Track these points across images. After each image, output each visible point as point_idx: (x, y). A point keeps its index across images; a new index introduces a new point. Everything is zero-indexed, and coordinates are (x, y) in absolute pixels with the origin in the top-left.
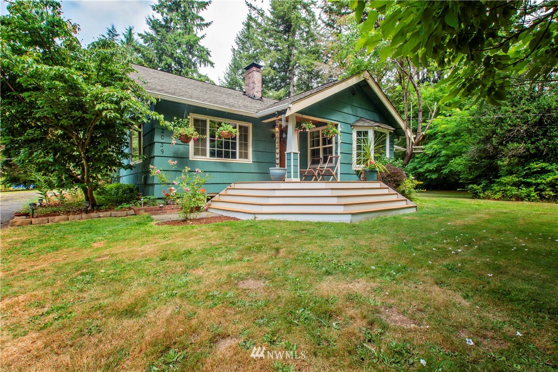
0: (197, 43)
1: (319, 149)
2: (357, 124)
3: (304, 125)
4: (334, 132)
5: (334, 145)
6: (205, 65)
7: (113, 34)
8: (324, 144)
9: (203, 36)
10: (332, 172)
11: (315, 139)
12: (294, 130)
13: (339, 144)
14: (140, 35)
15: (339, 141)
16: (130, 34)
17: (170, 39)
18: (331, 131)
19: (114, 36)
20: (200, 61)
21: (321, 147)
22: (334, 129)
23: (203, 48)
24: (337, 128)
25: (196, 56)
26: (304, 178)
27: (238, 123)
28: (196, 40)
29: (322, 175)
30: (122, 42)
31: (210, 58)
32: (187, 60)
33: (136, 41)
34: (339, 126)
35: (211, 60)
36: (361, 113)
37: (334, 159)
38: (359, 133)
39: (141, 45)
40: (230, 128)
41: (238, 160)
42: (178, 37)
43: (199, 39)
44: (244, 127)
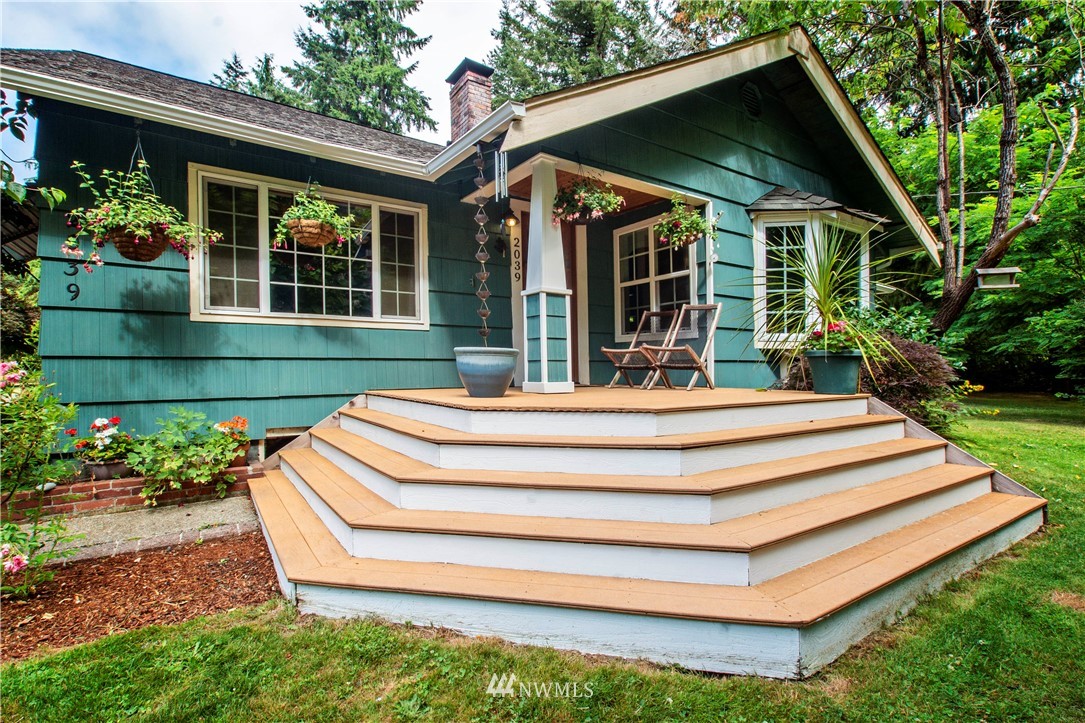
0: (401, 81)
1: (648, 284)
2: (767, 205)
3: (583, 194)
4: (695, 228)
5: (693, 271)
6: (419, 128)
7: (236, 72)
8: (663, 268)
9: (413, 68)
10: (696, 357)
11: (634, 256)
12: (550, 216)
13: (710, 267)
14: (285, 70)
15: (711, 257)
16: (267, 68)
17: (343, 74)
18: (684, 224)
19: (237, 76)
20: (408, 119)
21: (653, 279)
22: (696, 217)
23: (412, 91)
24: (702, 213)
25: (399, 108)
26: (618, 375)
27: (377, 205)
28: (397, 74)
29: (661, 367)
30: (251, 84)
31: (428, 113)
32: (379, 116)
33: (279, 83)
34: (710, 209)
35: (431, 117)
36: (777, 171)
37: (694, 316)
38: (773, 235)
39: (288, 92)
40: (325, 210)
41: (378, 319)
42: (360, 70)
43: (405, 72)
44: (400, 215)
